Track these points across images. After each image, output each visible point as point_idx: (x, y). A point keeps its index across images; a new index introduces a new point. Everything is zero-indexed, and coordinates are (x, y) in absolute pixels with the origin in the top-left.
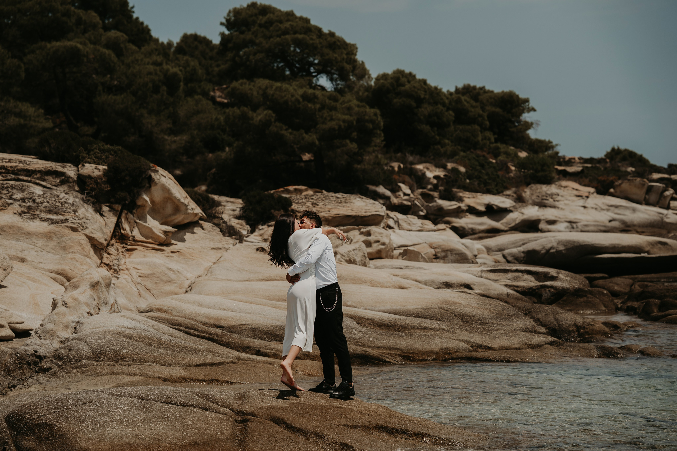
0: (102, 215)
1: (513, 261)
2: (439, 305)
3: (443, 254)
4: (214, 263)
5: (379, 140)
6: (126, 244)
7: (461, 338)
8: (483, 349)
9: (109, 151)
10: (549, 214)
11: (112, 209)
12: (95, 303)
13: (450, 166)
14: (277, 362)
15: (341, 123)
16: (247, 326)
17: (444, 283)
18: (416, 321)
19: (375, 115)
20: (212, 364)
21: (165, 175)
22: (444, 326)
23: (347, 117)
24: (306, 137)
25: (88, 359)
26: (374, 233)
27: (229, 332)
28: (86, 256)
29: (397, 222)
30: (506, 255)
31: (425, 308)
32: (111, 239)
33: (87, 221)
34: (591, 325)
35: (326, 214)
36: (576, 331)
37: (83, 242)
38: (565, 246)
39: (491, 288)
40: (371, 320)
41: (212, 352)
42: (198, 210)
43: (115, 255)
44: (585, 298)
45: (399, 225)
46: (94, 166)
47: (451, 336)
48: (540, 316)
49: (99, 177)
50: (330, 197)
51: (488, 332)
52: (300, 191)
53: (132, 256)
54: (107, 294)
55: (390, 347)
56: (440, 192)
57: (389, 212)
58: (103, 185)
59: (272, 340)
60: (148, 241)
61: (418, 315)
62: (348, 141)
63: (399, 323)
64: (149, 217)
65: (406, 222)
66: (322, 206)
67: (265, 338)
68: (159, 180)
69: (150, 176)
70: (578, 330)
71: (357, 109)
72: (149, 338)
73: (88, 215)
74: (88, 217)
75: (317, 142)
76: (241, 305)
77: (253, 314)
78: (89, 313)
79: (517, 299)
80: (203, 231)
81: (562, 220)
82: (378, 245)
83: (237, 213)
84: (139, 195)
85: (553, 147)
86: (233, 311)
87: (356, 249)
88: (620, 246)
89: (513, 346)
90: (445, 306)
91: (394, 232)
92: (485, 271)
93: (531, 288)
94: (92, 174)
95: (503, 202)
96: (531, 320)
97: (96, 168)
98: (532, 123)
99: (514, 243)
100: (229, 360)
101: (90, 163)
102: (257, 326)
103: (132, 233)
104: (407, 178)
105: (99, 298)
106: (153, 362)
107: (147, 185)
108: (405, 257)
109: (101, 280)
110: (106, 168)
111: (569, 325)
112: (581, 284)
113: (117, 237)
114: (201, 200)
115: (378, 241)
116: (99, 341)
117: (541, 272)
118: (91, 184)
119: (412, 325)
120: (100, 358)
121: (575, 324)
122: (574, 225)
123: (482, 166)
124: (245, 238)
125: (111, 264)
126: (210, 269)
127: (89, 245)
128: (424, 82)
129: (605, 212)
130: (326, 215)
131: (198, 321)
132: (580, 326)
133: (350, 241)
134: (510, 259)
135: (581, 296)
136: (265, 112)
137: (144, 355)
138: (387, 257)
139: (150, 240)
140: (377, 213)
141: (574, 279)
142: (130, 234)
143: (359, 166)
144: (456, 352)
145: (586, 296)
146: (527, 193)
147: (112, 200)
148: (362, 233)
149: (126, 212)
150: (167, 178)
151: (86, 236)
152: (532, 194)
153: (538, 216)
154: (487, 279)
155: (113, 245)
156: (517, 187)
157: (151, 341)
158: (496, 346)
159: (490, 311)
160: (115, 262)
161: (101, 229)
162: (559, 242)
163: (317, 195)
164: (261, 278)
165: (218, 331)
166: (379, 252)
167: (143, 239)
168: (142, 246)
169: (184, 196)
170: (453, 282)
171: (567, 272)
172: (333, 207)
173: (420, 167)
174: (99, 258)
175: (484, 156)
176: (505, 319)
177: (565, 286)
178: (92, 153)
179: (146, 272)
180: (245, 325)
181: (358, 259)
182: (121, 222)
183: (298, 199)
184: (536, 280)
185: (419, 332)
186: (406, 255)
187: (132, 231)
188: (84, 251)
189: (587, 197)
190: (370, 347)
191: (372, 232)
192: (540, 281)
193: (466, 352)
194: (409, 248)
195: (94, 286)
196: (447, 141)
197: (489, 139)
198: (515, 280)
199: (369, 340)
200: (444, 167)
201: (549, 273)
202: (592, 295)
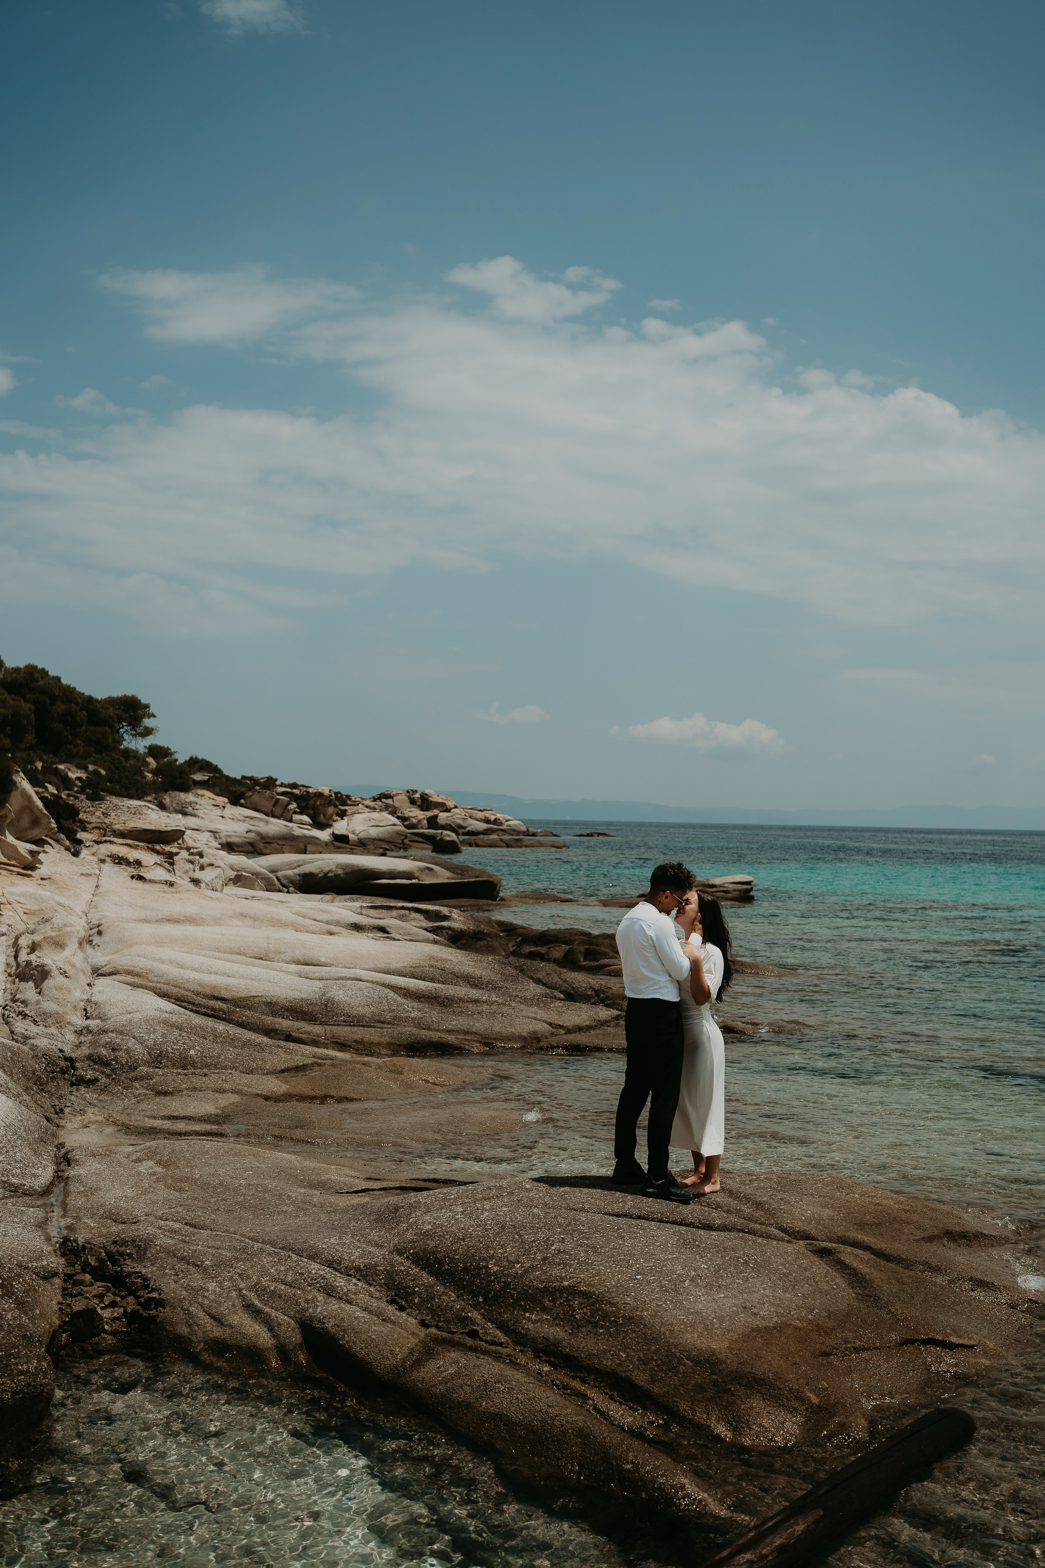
1: (288, 884)
2: (428, 962)
4: (93, 895)
16: (259, 999)
19: (30, 710)
20: (297, 1068)
21: (23, 777)
22: (492, 997)
25: (147, 1065)
27: (237, 1006)
30: (281, 878)
35: (122, 826)
38: (343, 870)
39: (411, 932)
40: (405, 989)
48: (540, 976)
55: (464, 1030)
56: (87, 794)
59: (298, 1019)
64: (8, 830)
67: (290, 1017)
68: (18, 783)
69: (12, 778)
71: (12, 702)
72: (202, 1028)
77: (260, 980)
85: (171, 754)
86: (230, 977)
87: (217, 877)
88: (396, 872)
98: (153, 730)
99: (288, 865)
100: (308, 1061)
102: (274, 999)
104: (54, 779)
106: (232, 1069)
107: (10, 790)
117: (432, 910)
120: (161, 1063)
122: (217, 835)
123: (119, 769)
126: (93, 904)
128: (58, 679)
130: (122, 828)
131: (187, 990)
133: (198, 864)
139: (15, 863)
140: (178, 828)
146: (167, 800)
150: (25, 781)
152: (173, 801)
156: (155, 793)
165: (223, 1005)
167: (6, 861)
170: (363, 924)
171: (460, 911)
173: (61, 767)
175: (118, 759)
177: (462, 927)
180: (254, 996)
185: (470, 1007)
189: (224, 807)
196: (79, 742)
198: (402, 918)
199: (433, 1021)
200: (86, 769)
201: (441, 911)
202: (490, 937)
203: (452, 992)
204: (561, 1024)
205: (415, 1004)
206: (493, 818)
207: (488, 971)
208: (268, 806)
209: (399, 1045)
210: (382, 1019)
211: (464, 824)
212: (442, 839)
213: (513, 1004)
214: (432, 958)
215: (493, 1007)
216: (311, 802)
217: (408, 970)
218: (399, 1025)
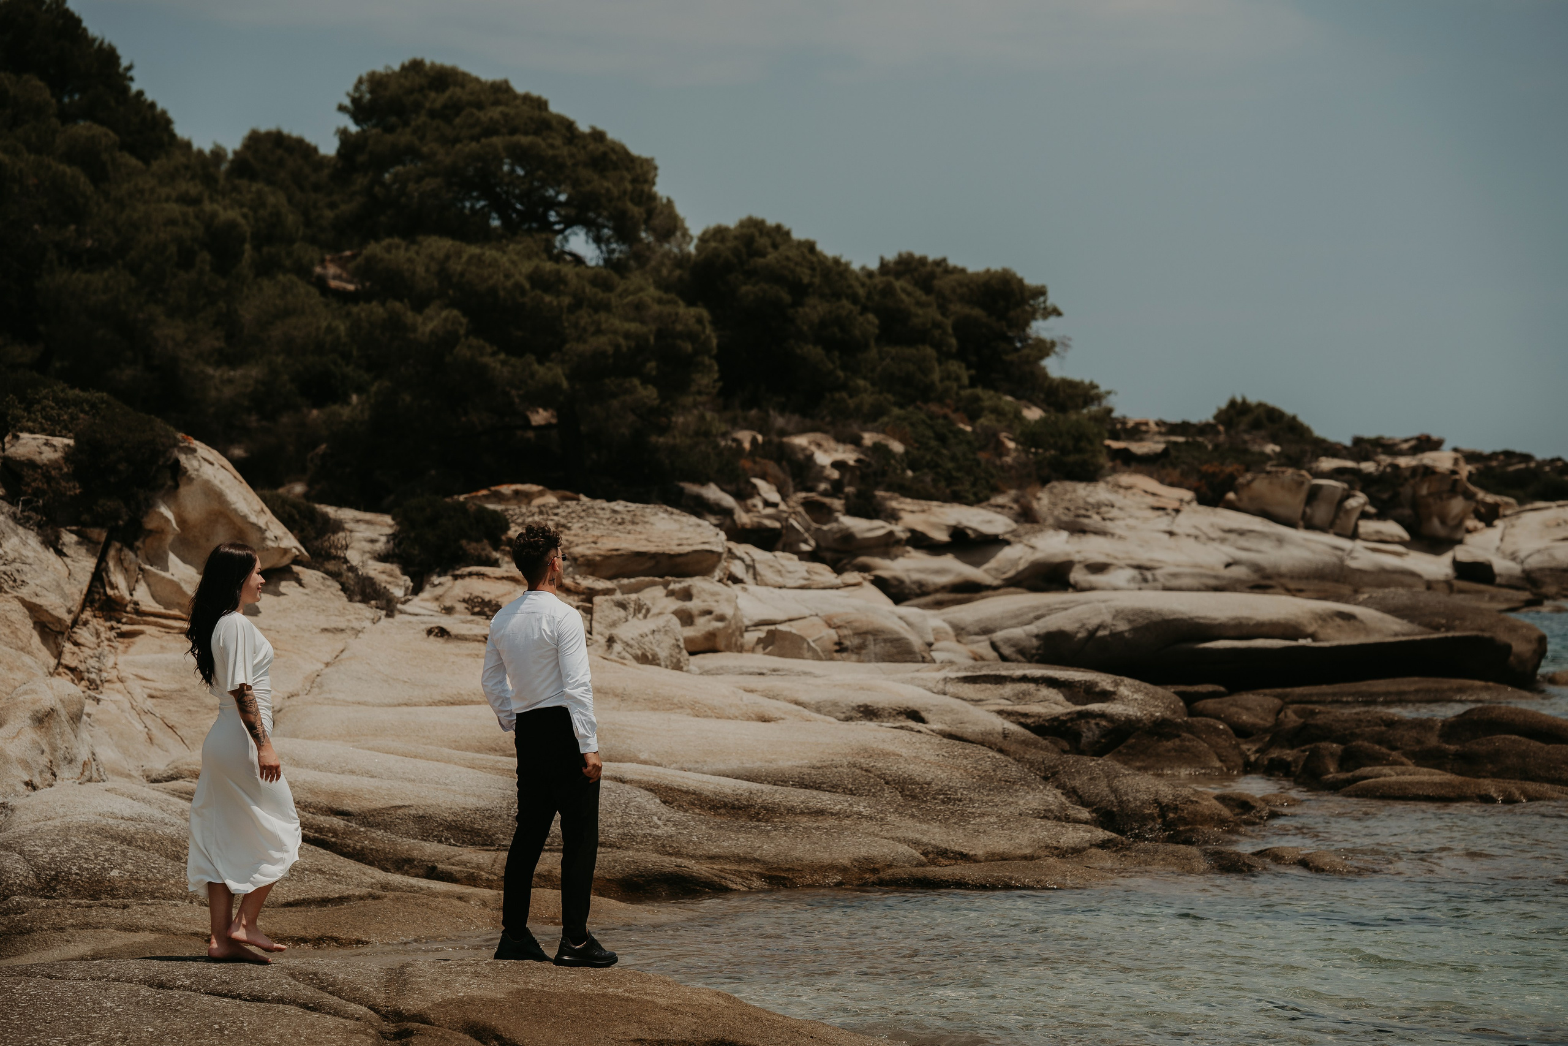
0: (60, 553)
1: (1014, 656)
2: (849, 758)
3: (856, 641)
4: (327, 664)
5: (707, 379)
6: (119, 621)
7: (899, 834)
8: (949, 858)
9: (77, 403)
10: (1091, 548)
11: (84, 540)
12: (44, 760)
13: (869, 438)
14: (477, 895)
15: (621, 341)
16: (406, 811)
17: (859, 706)
18: (797, 797)
19: (700, 320)
20: (324, 902)
21: (211, 459)
22: (861, 808)
23: (633, 327)
24: (540, 370)
25: (25, 894)
26: (699, 592)
27: (363, 824)
28: (22, 649)
29: (751, 567)
30: (999, 644)
31: (819, 765)
32: (82, 610)
33: (26, 568)
34: (1192, 802)
35: (589, 548)
36: (1159, 816)
37: (14, 617)
38: (1130, 621)
40: (694, 793)
41: (324, 873)
42: (290, 542)
43: (92, 646)
44: (1177, 741)
45: (755, 575)
46: (41, 438)
47: (878, 829)
48: (1077, 783)
49: (54, 464)
50: (598, 511)
51: (960, 820)
52: (528, 497)
53: (132, 650)
54: (72, 737)
55: (738, 856)
56: (847, 497)
57: (732, 545)
58: (63, 484)
59: (464, 842)
60: (171, 612)
61: (802, 783)
62: (636, 382)
64: (173, 559)
65: (771, 567)
66: (580, 532)
67: (447, 839)
68: (197, 470)
69: (177, 461)
70: (1163, 815)
71: (656, 308)
72: (174, 842)
73: (28, 553)
74: (27, 557)
75: (565, 384)
76: (394, 763)
77: (421, 782)
78: (31, 785)
79: (1025, 743)
80: (301, 589)
81: (1122, 563)
82: (709, 621)
83: (380, 546)
84: (150, 505)
85: (1099, 398)
86: (372, 777)
87: (659, 631)
88: (1252, 623)
89: (1018, 852)
90: (862, 760)
91: (745, 590)
92: (952, 679)
93: (1056, 719)
94: (37, 458)
95: (990, 522)
96: (1058, 792)
97: (46, 444)
98: (1053, 344)
99: (1016, 616)
100: (364, 891)
101: (32, 432)
102: (430, 811)
103: (131, 595)
104: (772, 467)
105: (54, 749)
106: (183, 898)
107: (170, 483)
108: (770, 648)
109: (59, 706)
110: (71, 442)
111: (1143, 803)
112: (1167, 708)
113: (96, 605)
114: (297, 517)
115: (709, 612)
116: (54, 850)
117: (1079, 681)
118: (35, 480)
119: (789, 804)
120: (55, 890)
121: (1156, 801)
122: (1149, 575)
123: (942, 439)
124: (399, 606)
125: (82, 667)
126: (319, 679)
127: (30, 623)
128: (811, 246)
129: (1216, 544)
130: (588, 552)
132: (1167, 805)
133: (644, 611)
134: (1007, 651)
135: (1168, 737)
136: (444, 314)
137: (162, 881)
138: (728, 648)
139: (176, 612)
140: (707, 547)
141: (1153, 697)
142: (128, 597)
143: (661, 440)
144: (890, 866)
145: (1179, 736)
146: (1043, 501)
147: (86, 517)
148: (671, 594)
149: (118, 545)
150: (217, 466)
151: (23, 601)
152: (1054, 504)
153: (1068, 554)
154: (958, 698)
155: (86, 623)
156: (1020, 487)
157: (179, 849)
158: (980, 852)
159: (966, 771)
160: (92, 662)
161: (59, 585)
162: (1118, 614)
163: (568, 507)
164: (438, 697)
165: (338, 822)
166: (712, 635)
167: (159, 608)
168: (156, 624)
169: (258, 508)
171: (1137, 682)
172: (605, 533)
173: (801, 441)
174: (52, 654)
175: (945, 417)
176: (999, 790)
177: (1131, 713)
178: (37, 407)
179: (166, 687)
180: (400, 807)
181: (663, 653)
182: (107, 570)
183: (522, 515)
184: (1068, 700)
185: (804, 821)
186: (772, 643)
187: (131, 593)
188: (17, 636)
189: (1177, 511)
190: (693, 857)
191: (694, 591)
192: (1076, 703)
193: (912, 865)
194: (780, 627)
195: (43, 719)
196: (861, 383)
197: (958, 379)
198: (1020, 699)
199: (690, 842)
200: (856, 442)
201: (1097, 683)
202: (1192, 733)
204: (965, 851)
207: (957, 773)
208: (1294, 503)
214: (864, 751)
215: (845, 822)
216: (1407, 490)
218: (627, 849)
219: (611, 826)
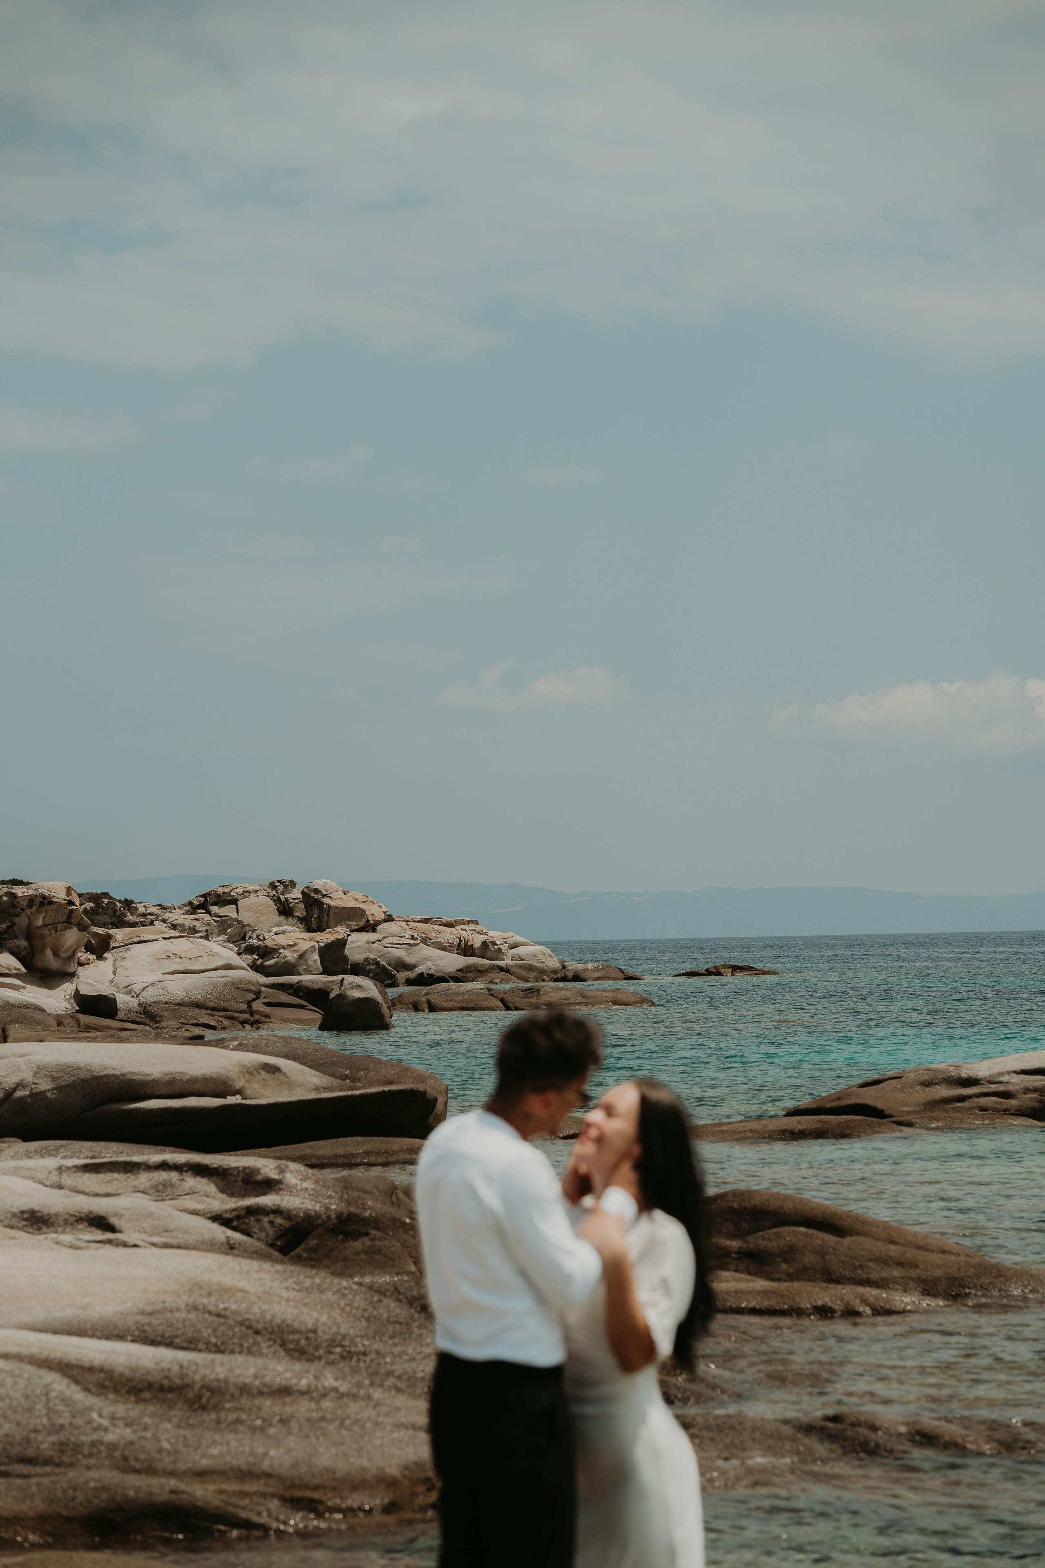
17: (22, 1212)
22: (329, 1380)
38: (53, 1079)
39: (171, 1226)
40: (102, 1370)
44: (366, 1241)
61: (146, 1337)
63: (197, 1377)
88: (185, 1078)
92: (68, 1168)
117: (236, 1168)
119: (238, 1381)
135: (356, 1235)
141: (323, 1186)
145: (367, 1234)
162: (40, 1070)
170: (53, 1210)
177: (310, 1207)
184: (224, 1191)
185: (268, 1406)
192: (232, 1195)
198: (160, 1192)
199: (161, 1450)
201: (258, 1170)
202: (379, 1229)
203: (221, 1372)
205: (120, 1409)
206: (477, 941)
207: (336, 1314)
209: (68, 1519)
210: (30, 1452)
211: (409, 959)
212: (341, 997)
213: (377, 1394)
214: (196, 1286)
215: (326, 1404)
216: (22, 921)
217: (131, 1321)
218: (71, 1465)
219: (36, 1431)
